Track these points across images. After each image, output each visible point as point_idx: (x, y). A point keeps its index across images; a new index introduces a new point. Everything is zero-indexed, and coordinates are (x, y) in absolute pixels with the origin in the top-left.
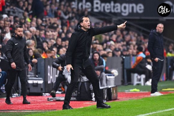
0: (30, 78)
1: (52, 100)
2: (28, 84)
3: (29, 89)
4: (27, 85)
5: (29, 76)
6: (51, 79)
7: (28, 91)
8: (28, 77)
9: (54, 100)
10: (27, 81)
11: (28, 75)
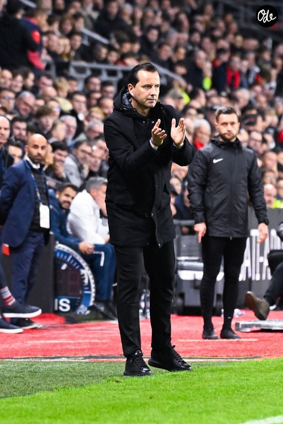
0: (186, 264)
1: (249, 330)
2: (181, 280)
3: (182, 296)
4: (176, 285)
5: (183, 258)
6: (247, 268)
7: (179, 301)
8: (181, 261)
9: (255, 329)
10: (176, 273)
11: (179, 255)
